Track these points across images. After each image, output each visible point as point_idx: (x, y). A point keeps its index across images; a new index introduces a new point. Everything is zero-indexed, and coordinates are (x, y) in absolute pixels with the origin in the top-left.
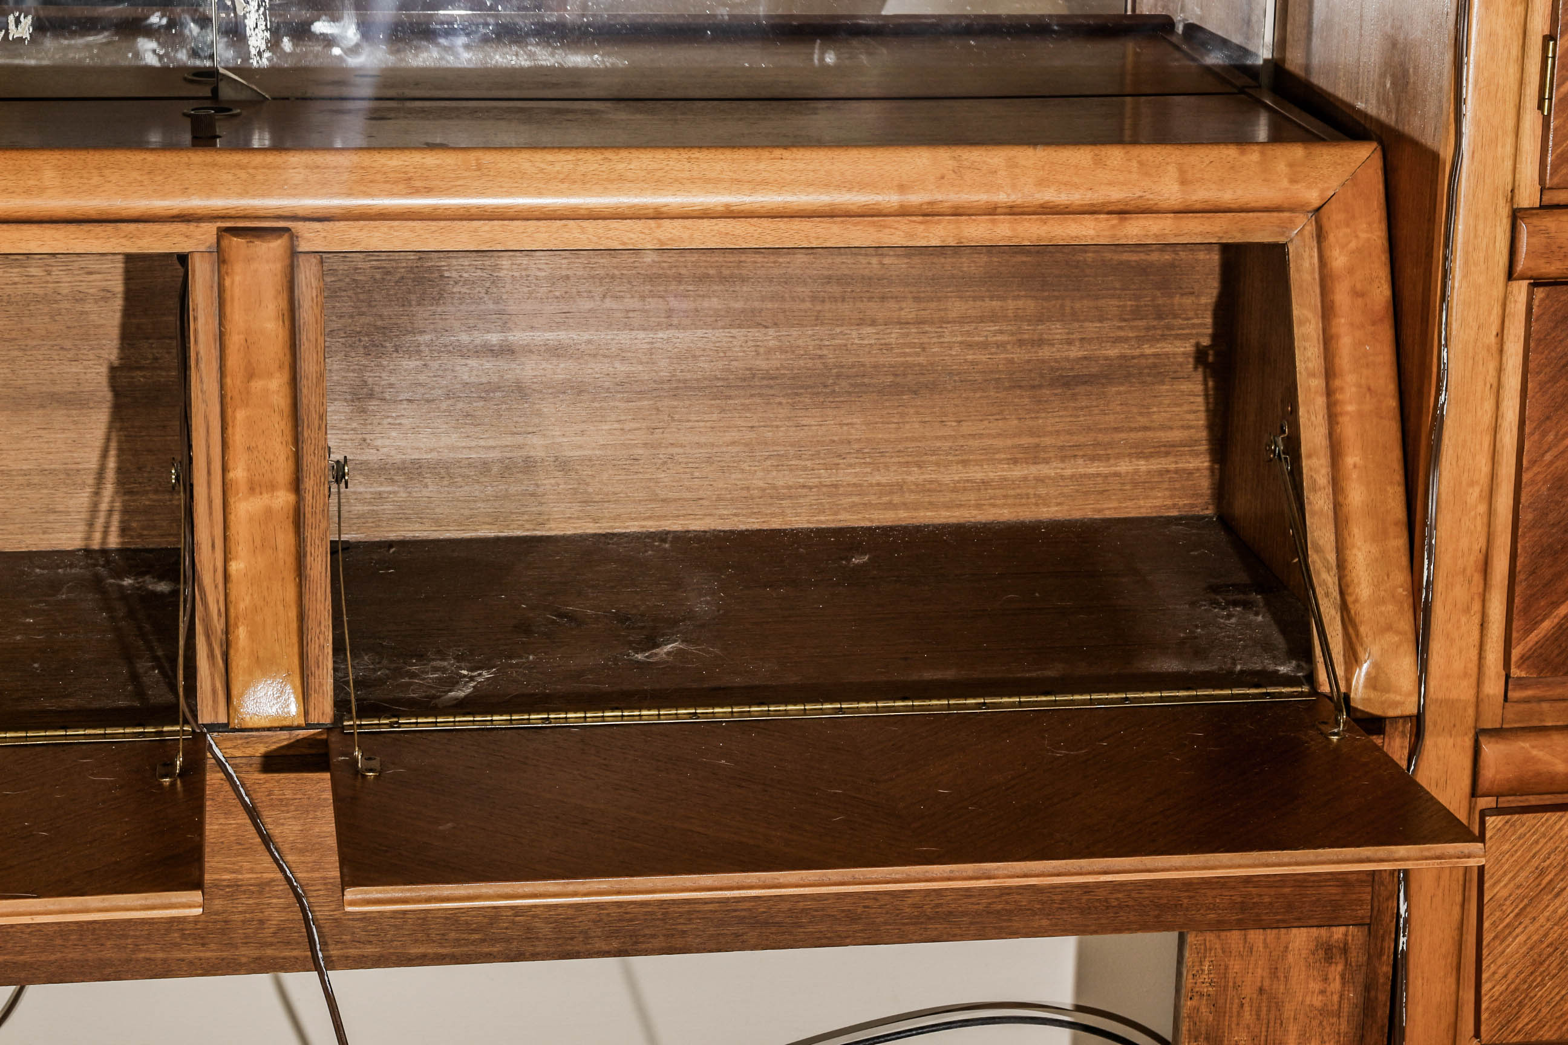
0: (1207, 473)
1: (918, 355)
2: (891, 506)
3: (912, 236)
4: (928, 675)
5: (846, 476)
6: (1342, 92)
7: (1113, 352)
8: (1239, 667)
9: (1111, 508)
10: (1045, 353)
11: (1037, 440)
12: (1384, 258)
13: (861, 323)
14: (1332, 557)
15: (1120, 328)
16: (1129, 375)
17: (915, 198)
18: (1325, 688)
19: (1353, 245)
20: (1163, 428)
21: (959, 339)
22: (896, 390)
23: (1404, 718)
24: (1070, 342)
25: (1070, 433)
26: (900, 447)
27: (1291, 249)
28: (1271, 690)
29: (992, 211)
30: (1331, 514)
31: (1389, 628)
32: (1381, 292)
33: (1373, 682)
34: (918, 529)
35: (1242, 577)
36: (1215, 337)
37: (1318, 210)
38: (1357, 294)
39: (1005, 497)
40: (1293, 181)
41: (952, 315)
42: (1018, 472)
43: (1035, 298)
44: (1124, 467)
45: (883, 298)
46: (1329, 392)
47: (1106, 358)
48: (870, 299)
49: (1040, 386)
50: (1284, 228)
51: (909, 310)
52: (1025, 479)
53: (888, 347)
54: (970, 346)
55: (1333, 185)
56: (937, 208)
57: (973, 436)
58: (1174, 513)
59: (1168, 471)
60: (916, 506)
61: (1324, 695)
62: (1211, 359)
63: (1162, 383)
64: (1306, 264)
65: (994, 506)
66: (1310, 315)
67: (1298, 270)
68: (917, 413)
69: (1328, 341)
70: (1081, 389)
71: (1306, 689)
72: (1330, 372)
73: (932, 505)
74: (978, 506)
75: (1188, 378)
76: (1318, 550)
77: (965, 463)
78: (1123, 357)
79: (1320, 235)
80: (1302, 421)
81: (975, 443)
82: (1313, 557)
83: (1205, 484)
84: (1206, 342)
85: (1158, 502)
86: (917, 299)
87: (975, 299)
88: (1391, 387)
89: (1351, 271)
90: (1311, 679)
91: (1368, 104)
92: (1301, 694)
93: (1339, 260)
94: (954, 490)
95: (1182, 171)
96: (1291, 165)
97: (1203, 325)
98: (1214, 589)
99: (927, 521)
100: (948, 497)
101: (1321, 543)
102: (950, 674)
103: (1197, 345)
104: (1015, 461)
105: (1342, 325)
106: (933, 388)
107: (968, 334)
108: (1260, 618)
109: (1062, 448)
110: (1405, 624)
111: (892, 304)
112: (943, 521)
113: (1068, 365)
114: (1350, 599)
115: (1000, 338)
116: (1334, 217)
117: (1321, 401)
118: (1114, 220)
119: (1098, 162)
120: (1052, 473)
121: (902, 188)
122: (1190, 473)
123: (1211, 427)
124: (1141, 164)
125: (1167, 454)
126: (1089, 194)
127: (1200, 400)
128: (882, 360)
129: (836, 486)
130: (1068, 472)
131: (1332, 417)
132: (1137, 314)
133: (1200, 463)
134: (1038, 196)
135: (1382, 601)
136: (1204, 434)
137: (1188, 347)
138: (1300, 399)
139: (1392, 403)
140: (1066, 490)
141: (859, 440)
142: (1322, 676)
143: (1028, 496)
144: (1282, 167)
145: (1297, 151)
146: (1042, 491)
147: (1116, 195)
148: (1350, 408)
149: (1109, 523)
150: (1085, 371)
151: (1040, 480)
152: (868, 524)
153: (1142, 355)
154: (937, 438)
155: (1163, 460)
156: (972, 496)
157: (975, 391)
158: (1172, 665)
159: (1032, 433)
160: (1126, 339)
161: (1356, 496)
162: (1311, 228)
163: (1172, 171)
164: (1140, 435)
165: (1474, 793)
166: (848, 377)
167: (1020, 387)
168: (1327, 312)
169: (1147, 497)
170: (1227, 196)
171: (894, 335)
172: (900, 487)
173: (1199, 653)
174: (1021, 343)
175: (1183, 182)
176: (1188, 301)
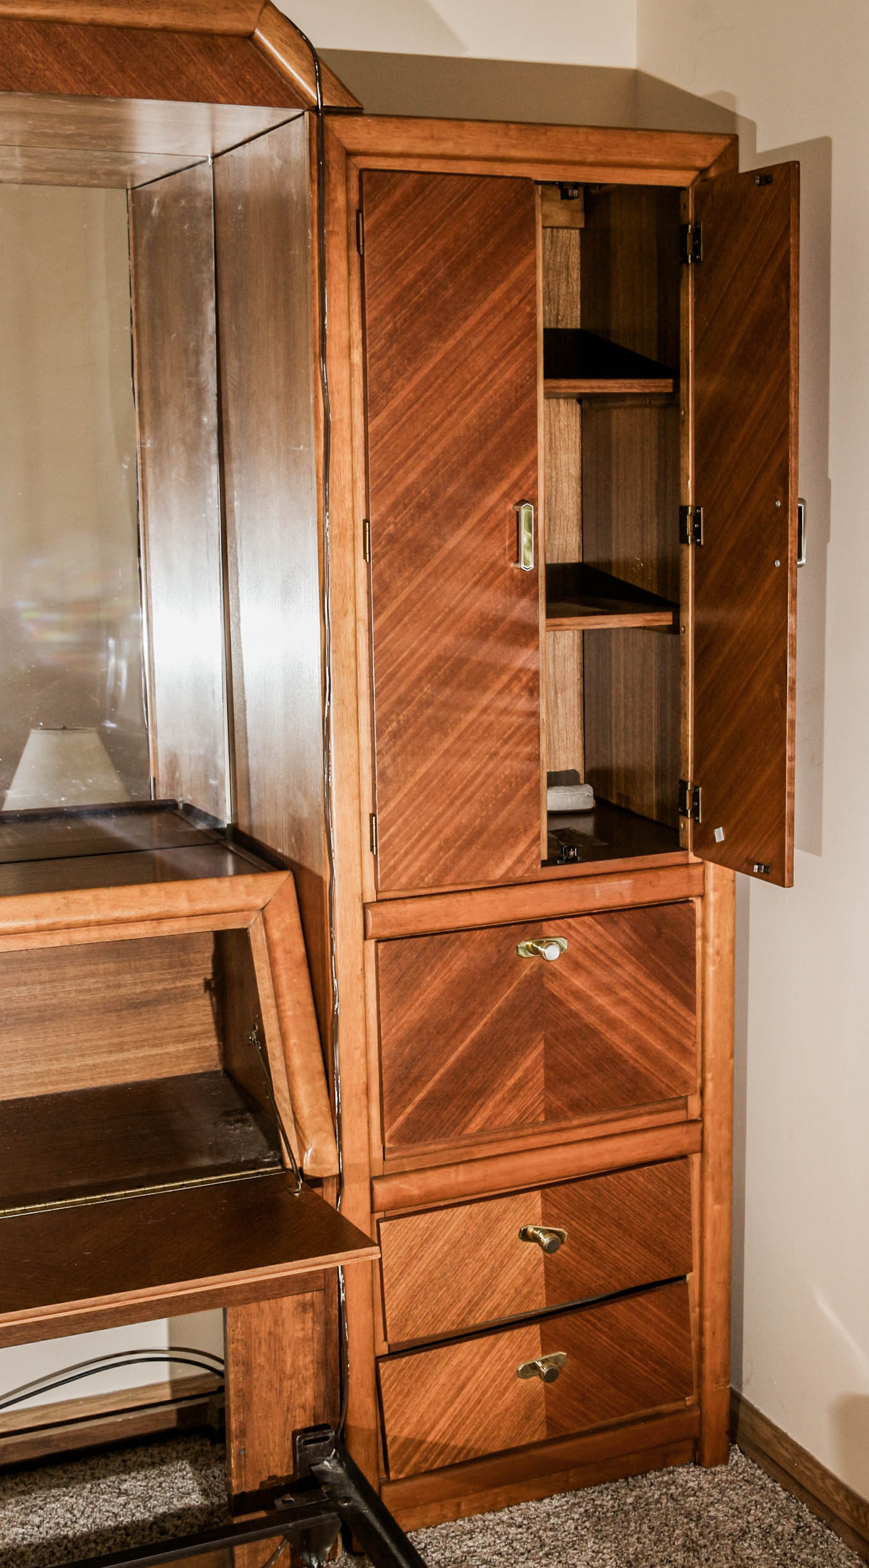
0: (216, 1048)
1: (51, 999)
2: (43, 1084)
3: (45, 942)
4: (74, 1183)
5: (16, 1070)
6: (269, 843)
7: (160, 987)
8: (243, 1159)
9: (166, 1072)
10: (122, 991)
11: (121, 1039)
12: (300, 932)
13: (18, 985)
14: (287, 1095)
15: (162, 974)
16: (169, 999)
17: (45, 922)
18: (289, 1166)
19: (283, 926)
20: (190, 1025)
21: (74, 988)
22: (42, 1019)
23: (333, 1177)
24: (135, 984)
25: (139, 1033)
26: (46, 1050)
27: (250, 931)
28: (261, 1170)
29: (87, 925)
30: (284, 1071)
31: (320, 1129)
32: (300, 950)
33: (315, 1159)
34: (60, 1095)
35: (239, 1105)
36: (214, 974)
37: (263, 909)
38: (287, 952)
39: (107, 1072)
40: (248, 895)
41: (70, 975)
42: (113, 1058)
43: (114, 962)
44: (171, 1049)
45: (30, 970)
46: (278, 1006)
47: (156, 991)
48: (23, 971)
49: (121, 1010)
50: (246, 920)
51: (45, 975)
52: (117, 1061)
53: (35, 997)
54: (80, 991)
55: (269, 896)
56: (57, 926)
57: (86, 1041)
58: (200, 1071)
59: (195, 1049)
60: (57, 1083)
61: (288, 1169)
62: (213, 986)
63: (188, 1001)
64: (259, 938)
65: (101, 1078)
66: (263, 965)
67: (255, 941)
68: (54, 1031)
69: (274, 978)
70: (143, 1009)
71: (279, 1167)
72: (277, 996)
73: (66, 1081)
74: (92, 1079)
75: (202, 997)
76: (279, 1091)
77: (82, 1056)
78: (165, 989)
79: (265, 922)
80: (265, 1023)
81: (88, 1044)
82: (277, 1096)
83: (215, 1053)
84: (209, 977)
85: (191, 1066)
86: (49, 969)
87: (81, 965)
88: (310, 1000)
89: (283, 940)
90: (281, 1161)
91: (284, 850)
92: (277, 1171)
93: (276, 935)
94: (78, 1071)
95: (189, 894)
96: (246, 887)
97: (207, 968)
98: (227, 1114)
99: (64, 1090)
100: (75, 1076)
101: (281, 1087)
102: (84, 1182)
103: (205, 979)
104: (110, 1052)
105: (281, 969)
106: (61, 1016)
107: (79, 984)
108: (252, 1128)
109: (135, 1042)
110: (329, 1126)
111: (35, 973)
112: (73, 1089)
113: (135, 997)
114: (298, 1116)
115: (96, 986)
116: (271, 912)
117: (273, 1011)
118: (155, 923)
119: (143, 894)
120: (132, 1056)
121: (37, 917)
122: (207, 1048)
123: (216, 1022)
124: (167, 893)
125: (194, 1039)
126: (140, 911)
127: (209, 1008)
128: (32, 1004)
129: (11, 1076)
130: (140, 1055)
131: (280, 1019)
132: (171, 966)
133: (212, 1042)
134: (112, 915)
135: (315, 1116)
136: (213, 1027)
137: (201, 981)
138: (263, 1011)
139: (311, 1008)
140: (141, 1065)
141: (22, 1050)
142: (287, 1159)
143: (119, 1070)
144: (242, 888)
145: (248, 879)
146: (127, 1067)
147: (155, 910)
148: (289, 1013)
149: (166, 1080)
150: (146, 999)
151: (126, 1061)
152: (31, 1095)
153: (176, 988)
154: (66, 1044)
155: (192, 1043)
156: (88, 1074)
157: (85, 1016)
158: (206, 1162)
159: (119, 1035)
160: (165, 980)
161: (297, 1060)
162: (260, 919)
163: (184, 895)
164: (178, 1031)
165: (372, 1211)
166: (13, 1015)
167: (110, 1011)
168: (273, 963)
169: (185, 1064)
170: (214, 906)
171: (37, 990)
172: (48, 1073)
173: (220, 1153)
174: (108, 987)
175: (190, 900)
176: (198, 956)
